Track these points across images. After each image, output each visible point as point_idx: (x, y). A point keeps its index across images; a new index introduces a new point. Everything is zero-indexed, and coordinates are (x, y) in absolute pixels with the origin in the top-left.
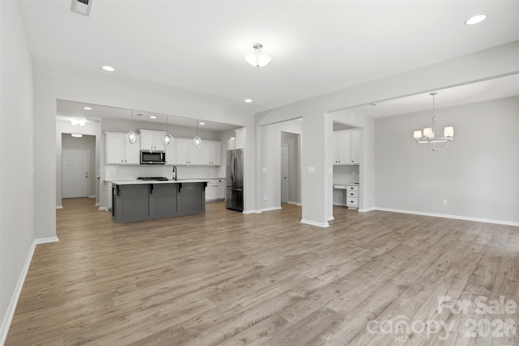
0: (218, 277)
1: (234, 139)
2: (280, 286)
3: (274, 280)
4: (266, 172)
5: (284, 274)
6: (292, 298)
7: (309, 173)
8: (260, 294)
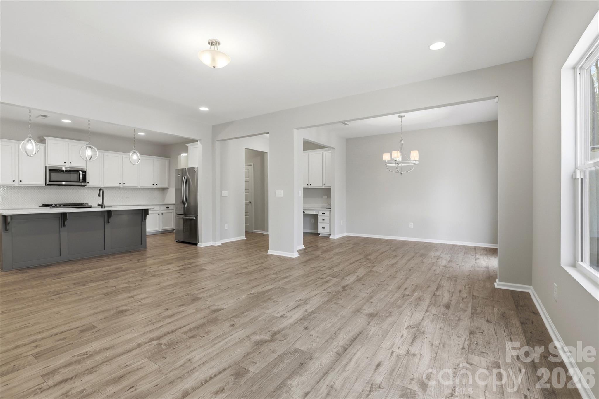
0: (162, 329)
1: (186, 156)
2: (241, 330)
3: (234, 325)
4: (227, 195)
5: (246, 315)
6: (255, 342)
7: (276, 197)
8: (217, 343)
